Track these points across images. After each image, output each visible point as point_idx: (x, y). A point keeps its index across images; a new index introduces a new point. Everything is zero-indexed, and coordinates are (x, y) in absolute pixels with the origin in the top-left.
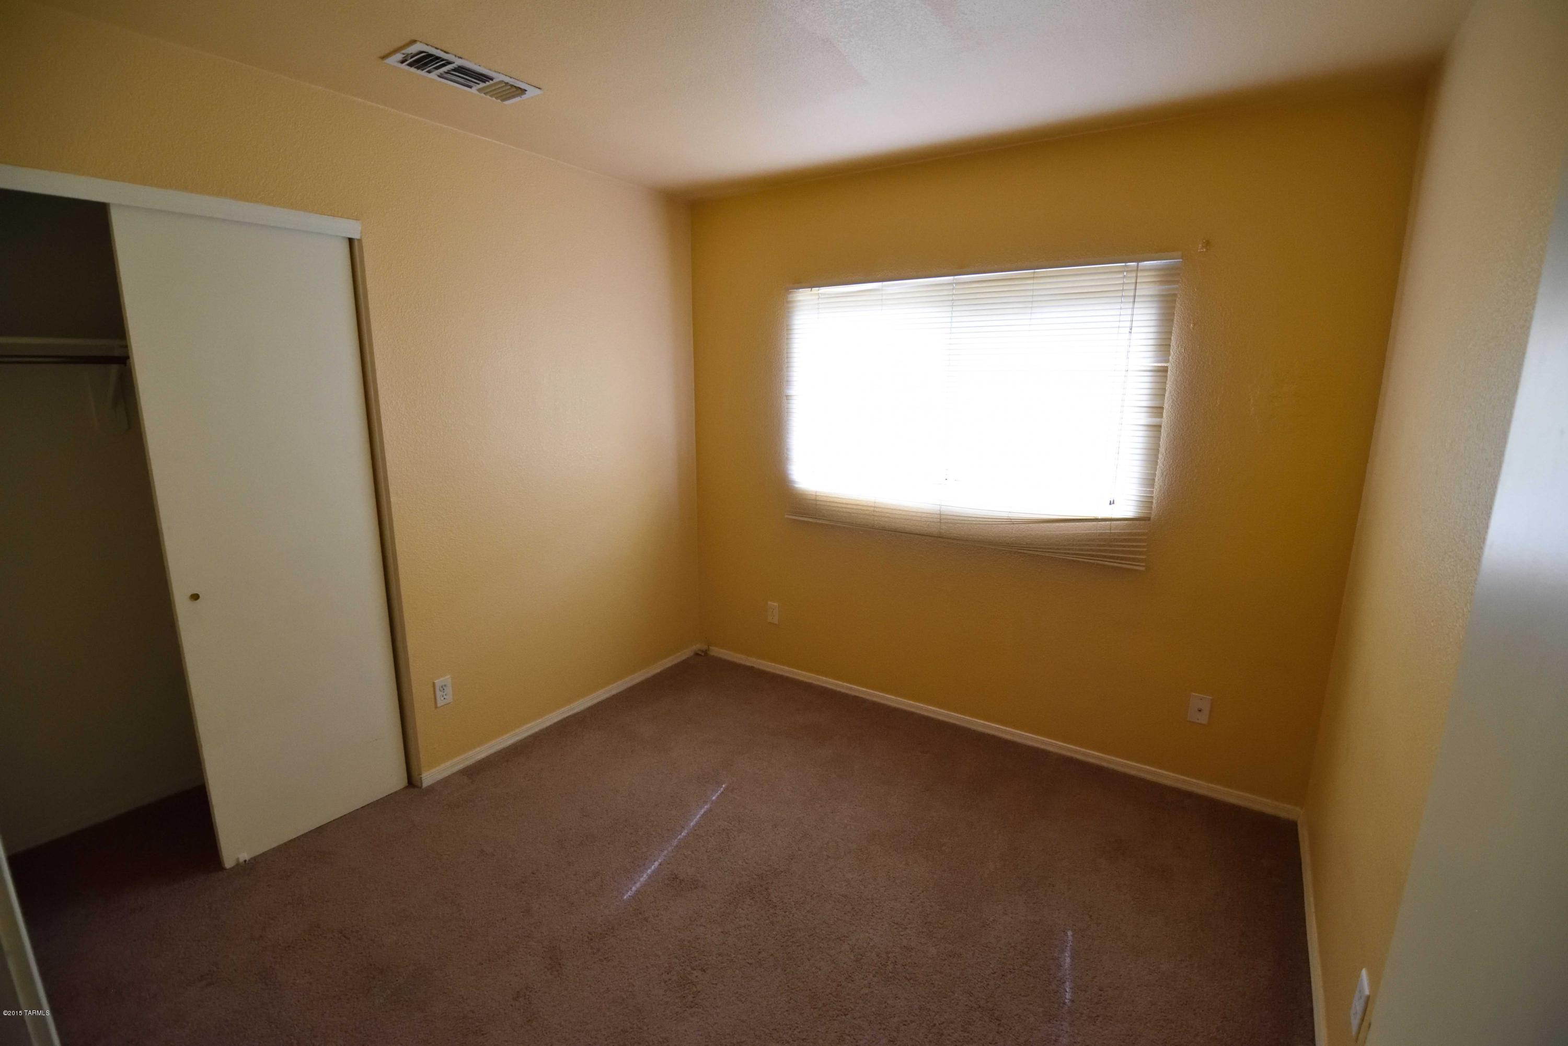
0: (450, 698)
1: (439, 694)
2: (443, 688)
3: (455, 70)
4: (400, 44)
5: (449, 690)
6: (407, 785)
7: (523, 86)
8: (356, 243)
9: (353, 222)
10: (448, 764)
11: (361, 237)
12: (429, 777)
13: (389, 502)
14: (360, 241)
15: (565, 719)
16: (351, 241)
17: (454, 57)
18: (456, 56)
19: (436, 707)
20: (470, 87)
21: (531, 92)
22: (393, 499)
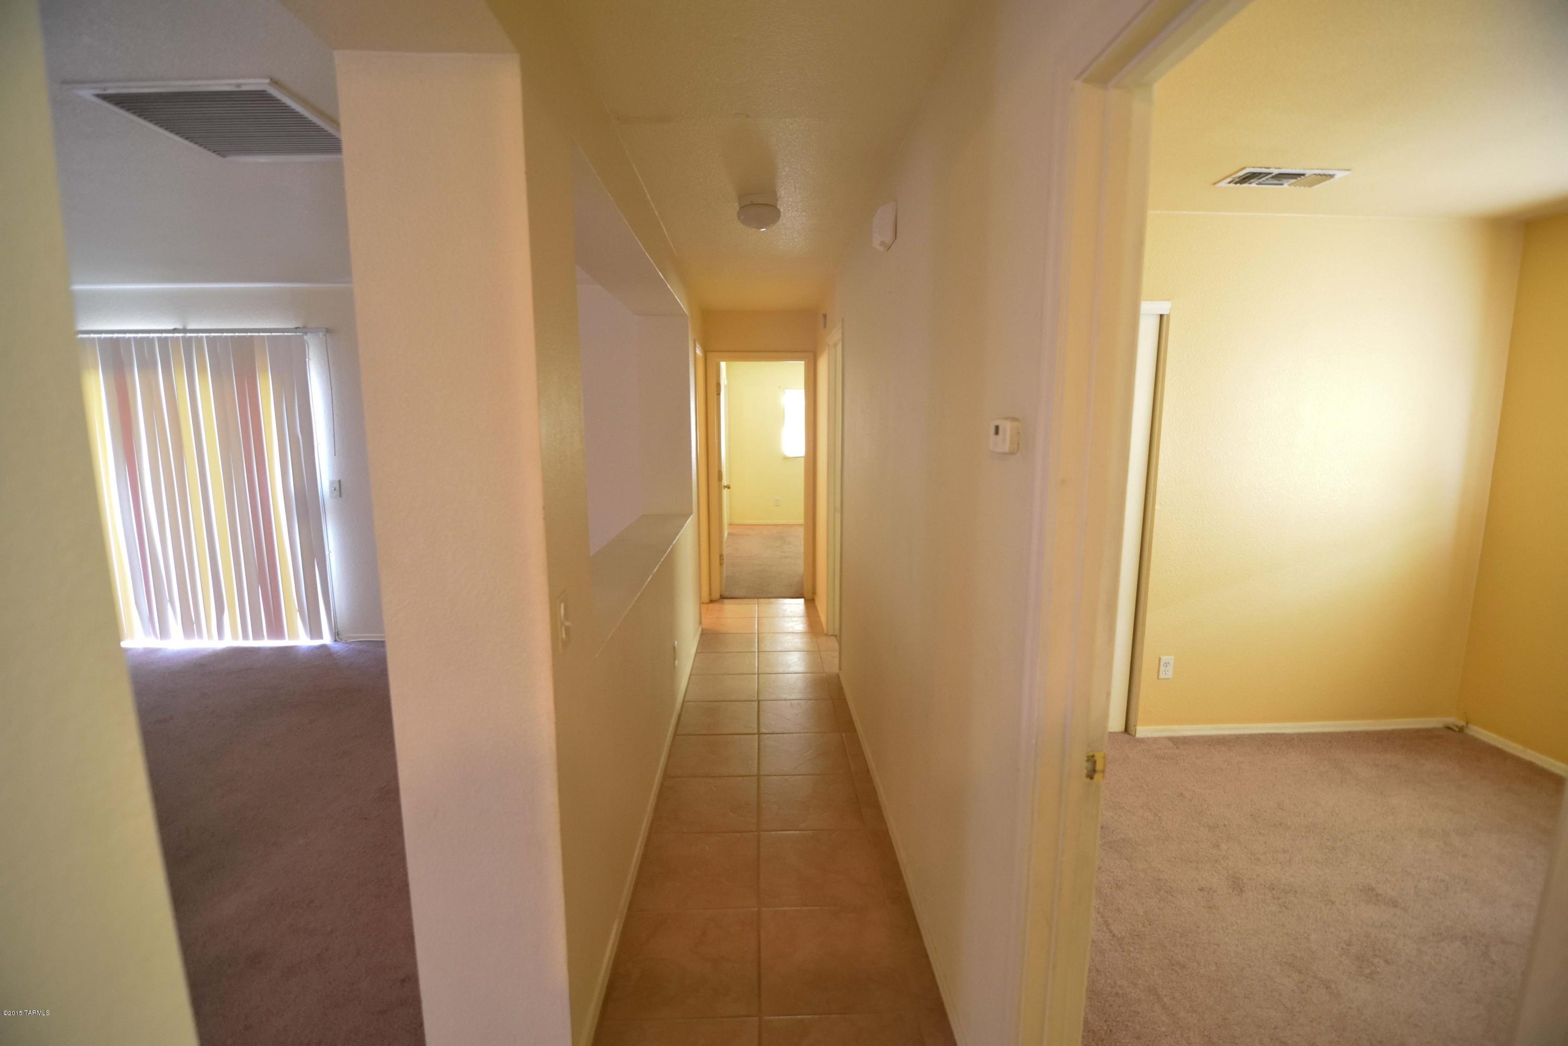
0: (1170, 675)
1: (1162, 668)
2: (1166, 664)
3: (1273, 177)
4: (1231, 173)
5: (1170, 668)
6: (1124, 730)
7: (1331, 172)
8: (1165, 318)
9: (1166, 302)
10: (1159, 727)
11: (1170, 312)
12: (1142, 731)
13: (1154, 509)
14: (1168, 316)
15: (1271, 734)
16: (1161, 316)
17: (1274, 169)
18: (1275, 168)
19: (1158, 678)
20: (1282, 184)
21: (1339, 175)
22: (1157, 507)
